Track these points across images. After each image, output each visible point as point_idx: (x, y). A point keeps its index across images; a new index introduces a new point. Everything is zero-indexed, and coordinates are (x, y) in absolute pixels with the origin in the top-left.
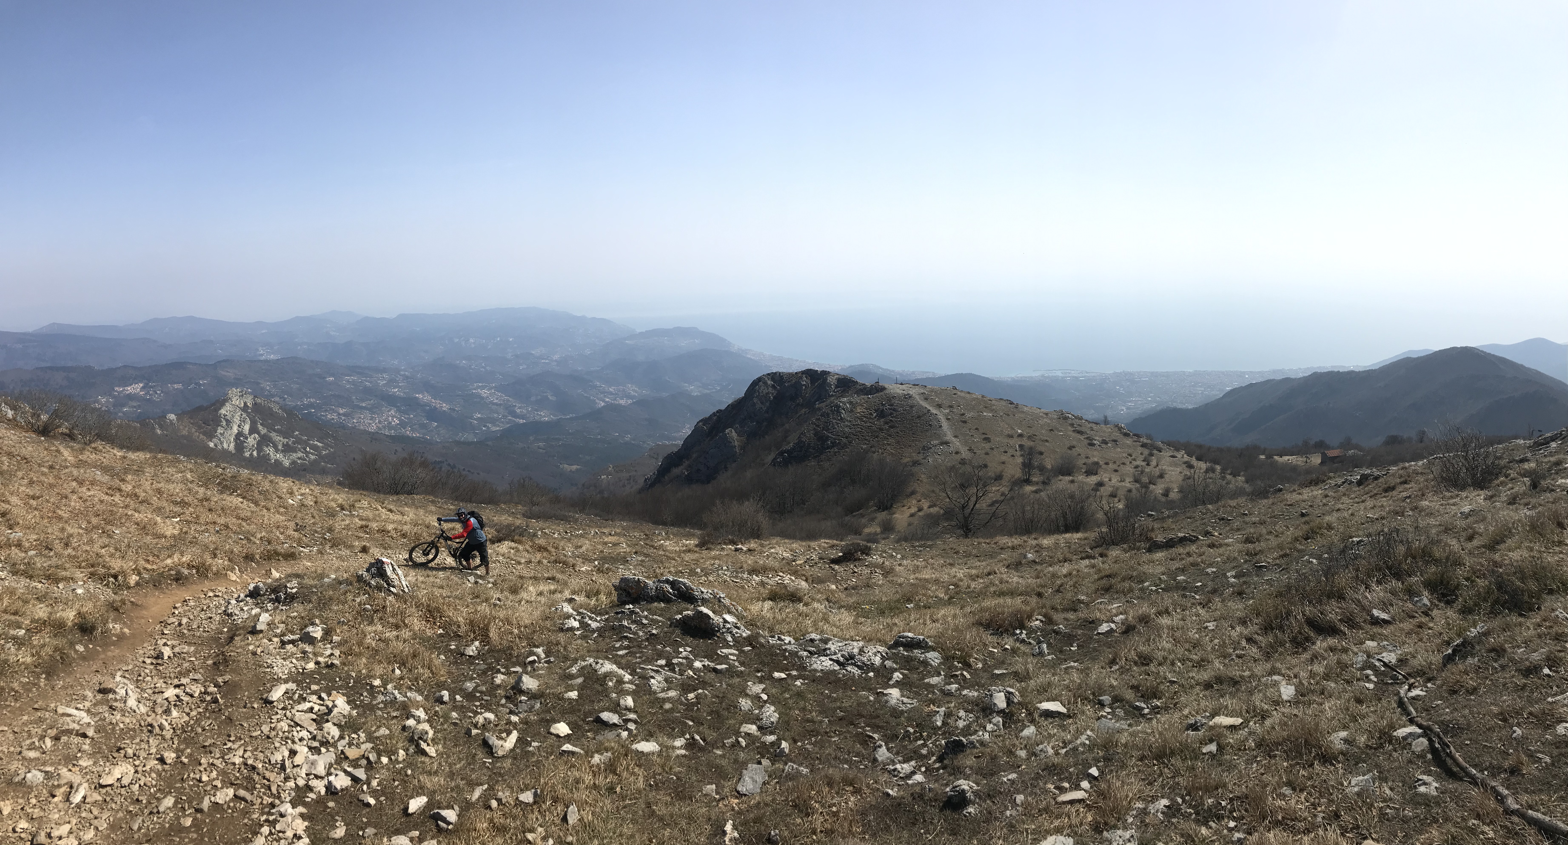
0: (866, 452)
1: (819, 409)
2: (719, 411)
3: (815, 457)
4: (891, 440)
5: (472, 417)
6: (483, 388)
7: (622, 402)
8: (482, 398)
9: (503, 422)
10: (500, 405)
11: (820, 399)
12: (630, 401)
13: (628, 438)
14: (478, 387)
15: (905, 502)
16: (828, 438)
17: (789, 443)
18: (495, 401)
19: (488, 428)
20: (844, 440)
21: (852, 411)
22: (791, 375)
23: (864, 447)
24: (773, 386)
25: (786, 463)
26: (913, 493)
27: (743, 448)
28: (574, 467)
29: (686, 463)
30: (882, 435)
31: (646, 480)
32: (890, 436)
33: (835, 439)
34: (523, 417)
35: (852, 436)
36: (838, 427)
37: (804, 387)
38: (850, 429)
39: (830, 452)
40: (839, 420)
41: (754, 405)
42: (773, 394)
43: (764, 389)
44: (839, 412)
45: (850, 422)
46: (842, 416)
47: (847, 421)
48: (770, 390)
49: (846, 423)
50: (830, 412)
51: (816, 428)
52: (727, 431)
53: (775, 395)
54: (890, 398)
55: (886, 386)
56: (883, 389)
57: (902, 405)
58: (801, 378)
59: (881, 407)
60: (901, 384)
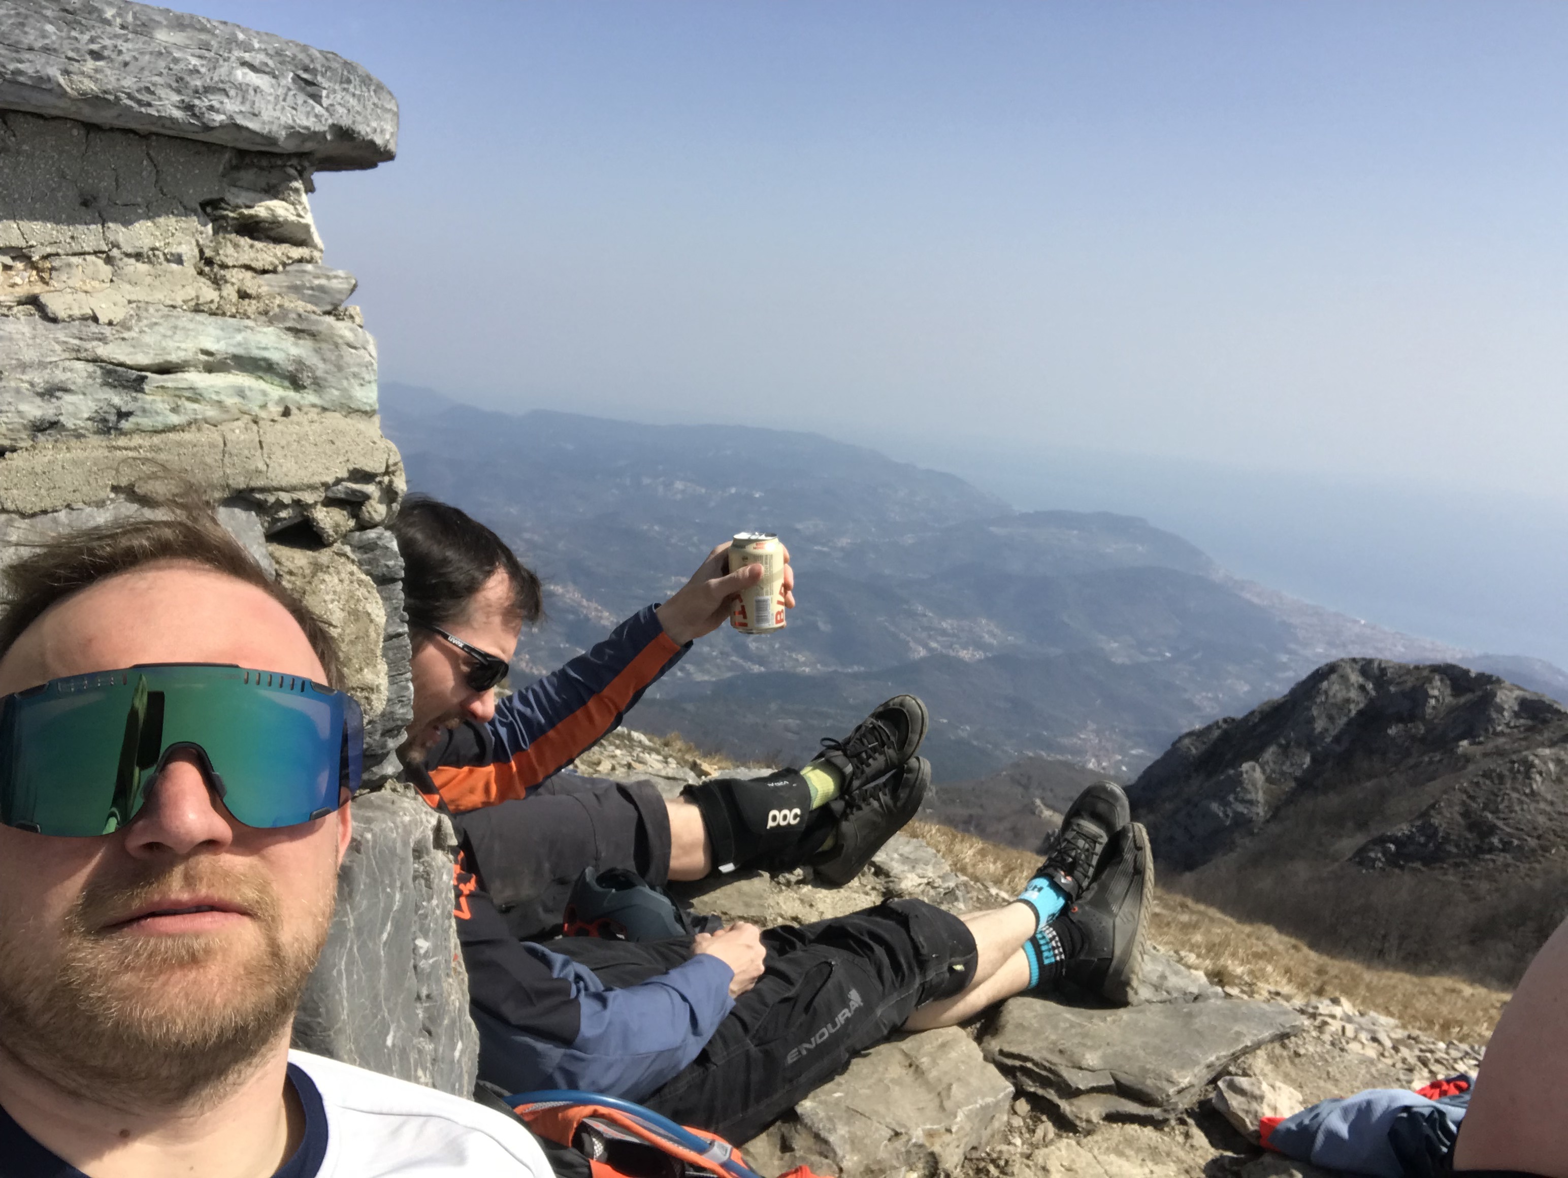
1: (1470, 758)
2: (1229, 721)
16: (1493, 828)
21: (1559, 781)
22: (1405, 671)
24: (1362, 688)
25: (1390, 863)
27: (1276, 811)
33: (1510, 835)
35: (1552, 837)
36: (1522, 810)
37: (1433, 702)
38: (1550, 820)
39: (1494, 861)
40: (1525, 794)
41: (1311, 720)
42: (1358, 703)
43: (1341, 690)
44: (1528, 776)
45: (1552, 803)
46: (1535, 786)
47: (1546, 800)
48: (1353, 694)
49: (1542, 805)
50: (1507, 773)
51: (1468, 801)
52: (1246, 766)
53: (1362, 706)
58: (1428, 679)
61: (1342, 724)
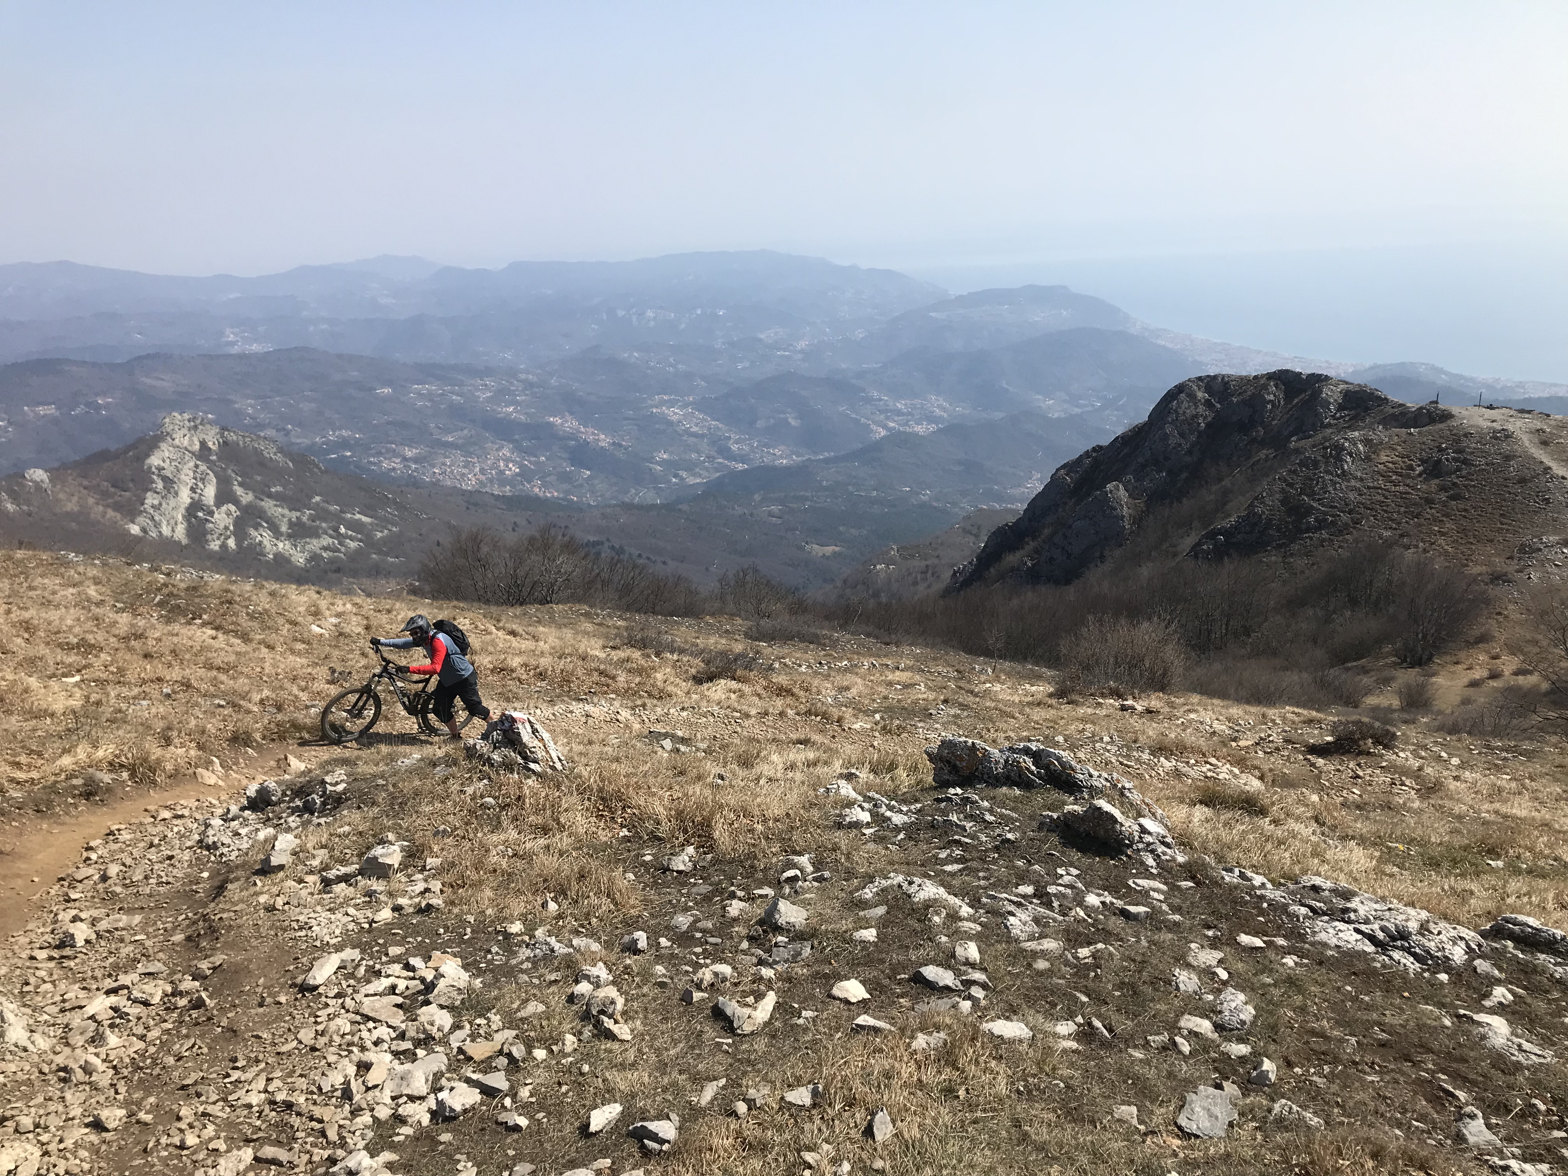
0: (1389, 544)
1: (1297, 451)
2: (1098, 449)
3: (1280, 546)
4: (1449, 525)
5: (651, 460)
6: (672, 404)
7: (920, 429)
8: (670, 423)
9: (707, 469)
10: (703, 436)
11: (1301, 431)
12: (932, 428)
13: (926, 495)
14: (662, 403)
15: (1462, 655)
16: (1309, 510)
17: (1230, 516)
18: (695, 429)
19: (682, 479)
20: (1345, 518)
21: (1368, 459)
22: (1245, 381)
23: (1387, 534)
24: (1208, 404)
25: (1220, 554)
26: (1484, 639)
27: (1138, 520)
28: (829, 550)
29: (1031, 545)
30: (1429, 512)
31: (955, 573)
32: (1447, 515)
33: (1325, 513)
34: (743, 459)
35: (1362, 510)
36: (1335, 489)
37: (1269, 406)
38: (1360, 495)
39: (1311, 538)
40: (1338, 476)
41: (1165, 438)
42: (1205, 418)
43: (1189, 407)
44: (1339, 459)
45: (1362, 480)
46: (1346, 467)
47: (1356, 478)
48: (1201, 409)
49: (1353, 483)
50: (1319, 458)
51: (1288, 489)
52: (1109, 487)
53: (1209, 419)
54: (1460, 437)
55: (1455, 410)
56: (1446, 416)
57: (1485, 454)
58: (1265, 387)
59: (1436, 456)
60: (1491, 407)
61: (1193, 438)
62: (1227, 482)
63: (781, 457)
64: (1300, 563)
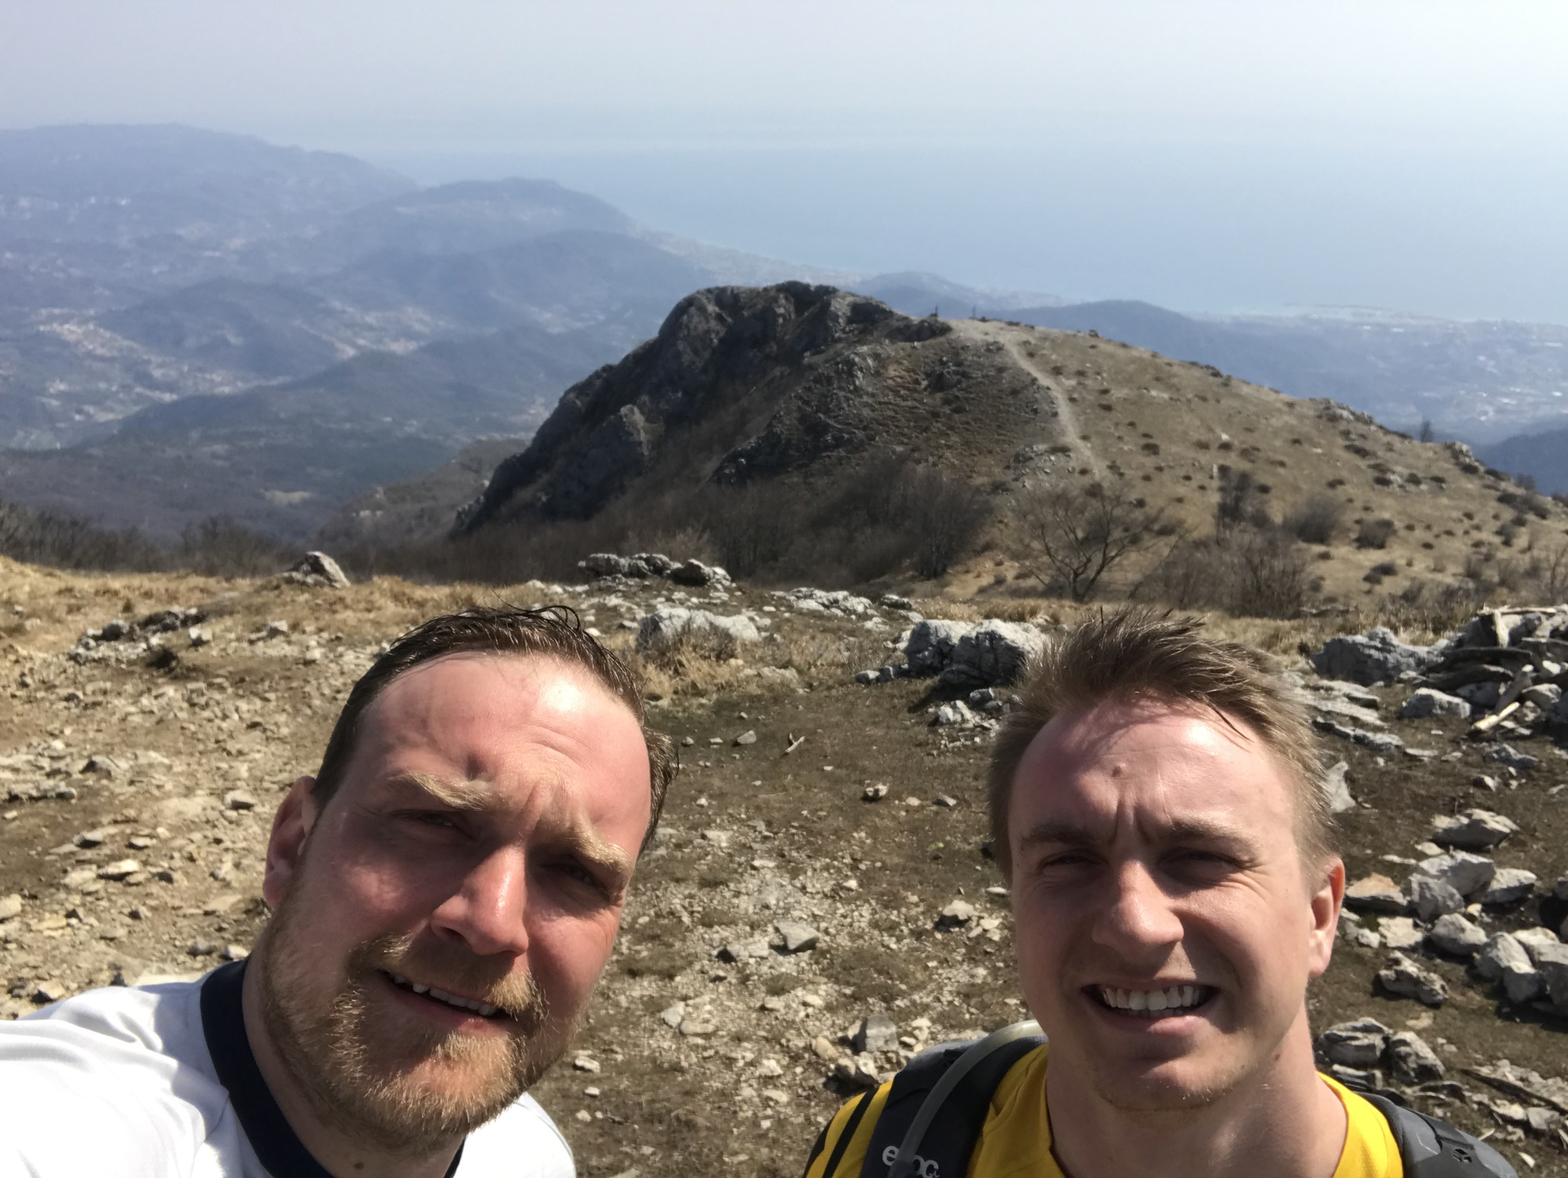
0: (903, 459)
1: (811, 367)
2: (608, 369)
3: (800, 467)
4: (955, 438)
5: (43, 392)
6: (65, 320)
7: (399, 347)
8: (65, 345)
9: (122, 402)
10: (111, 360)
11: (814, 346)
13: (413, 427)
14: (51, 319)
16: (826, 428)
17: (749, 437)
18: (100, 351)
19: (88, 415)
20: (860, 434)
21: (877, 374)
22: (755, 294)
23: (899, 449)
24: (719, 318)
25: (742, 477)
26: (988, 547)
27: (657, 444)
28: (297, 496)
30: (937, 426)
32: (952, 428)
33: (840, 431)
34: (170, 387)
35: (875, 426)
36: (849, 406)
37: (781, 320)
38: (873, 411)
39: (829, 457)
40: (851, 392)
41: (678, 355)
42: (717, 333)
43: (700, 322)
44: (851, 375)
45: (873, 395)
46: (857, 383)
47: (867, 394)
48: (713, 324)
49: (865, 399)
50: (832, 374)
51: (804, 407)
52: (624, 410)
53: (722, 334)
54: (958, 351)
55: (953, 323)
56: (945, 330)
57: (981, 367)
58: (775, 300)
59: (938, 369)
60: (984, 320)
61: (707, 354)
62: (744, 402)
63: (221, 384)
64: (821, 482)
